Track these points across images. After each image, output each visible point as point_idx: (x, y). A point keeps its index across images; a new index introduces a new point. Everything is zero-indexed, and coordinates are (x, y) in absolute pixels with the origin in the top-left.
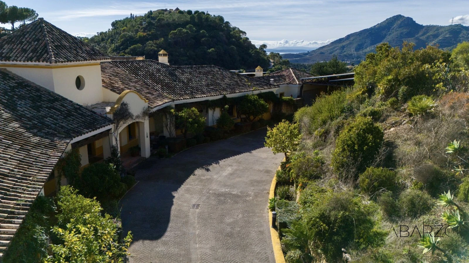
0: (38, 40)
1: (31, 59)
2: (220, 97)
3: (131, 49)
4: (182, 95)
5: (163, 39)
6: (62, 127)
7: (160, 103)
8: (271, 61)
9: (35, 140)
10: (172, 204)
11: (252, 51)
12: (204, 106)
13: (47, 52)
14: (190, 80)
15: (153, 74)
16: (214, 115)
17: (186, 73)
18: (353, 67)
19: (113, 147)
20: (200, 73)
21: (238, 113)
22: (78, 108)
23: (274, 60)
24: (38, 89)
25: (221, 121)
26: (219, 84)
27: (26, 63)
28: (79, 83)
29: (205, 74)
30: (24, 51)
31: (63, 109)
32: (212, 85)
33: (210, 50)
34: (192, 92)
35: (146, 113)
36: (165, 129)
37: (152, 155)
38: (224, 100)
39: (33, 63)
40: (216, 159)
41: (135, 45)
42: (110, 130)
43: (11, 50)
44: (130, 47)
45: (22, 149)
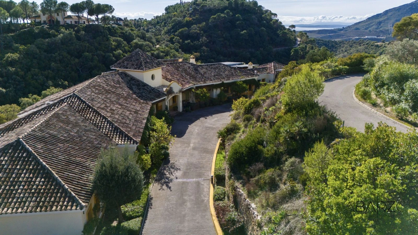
0: (138, 60)
1: (136, 69)
2: (221, 82)
3: (179, 32)
4: (199, 82)
5: (204, 23)
6: (149, 97)
7: (187, 86)
8: (299, 39)
9: (142, 101)
10: (187, 129)
11: (280, 32)
12: (211, 88)
13: (142, 66)
14: (205, 73)
15: (186, 70)
16: (216, 92)
17: (204, 68)
18: (383, 44)
19: (166, 106)
20: (212, 68)
21: (231, 91)
22: (153, 89)
23: (301, 38)
24: (138, 81)
25: (219, 96)
26: (221, 75)
27: (134, 70)
28: (153, 77)
29: (215, 69)
30: (133, 65)
31: (148, 89)
32: (217, 75)
33: (243, 32)
34: (205, 80)
35: (180, 91)
36: (190, 99)
37: (183, 111)
38: (223, 84)
39: (137, 70)
40: (211, 114)
41: (183, 29)
42: (165, 99)
43: (128, 64)
44: (179, 30)
45: (139, 104)
